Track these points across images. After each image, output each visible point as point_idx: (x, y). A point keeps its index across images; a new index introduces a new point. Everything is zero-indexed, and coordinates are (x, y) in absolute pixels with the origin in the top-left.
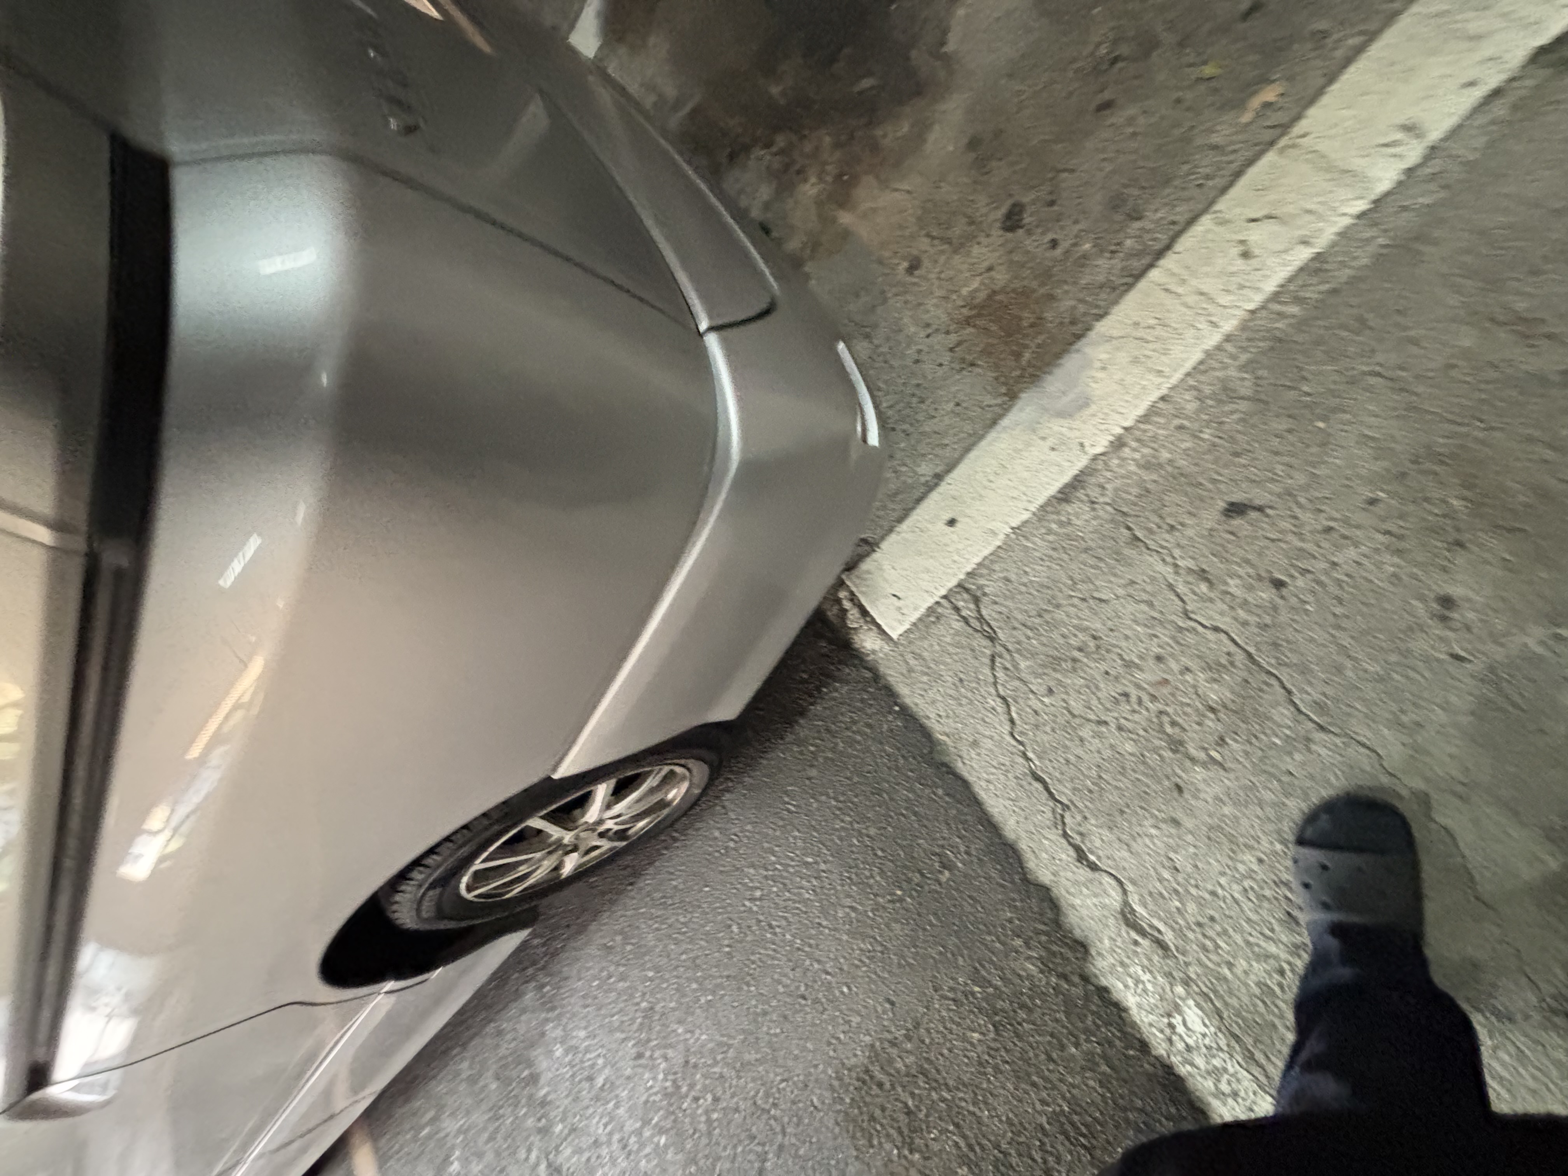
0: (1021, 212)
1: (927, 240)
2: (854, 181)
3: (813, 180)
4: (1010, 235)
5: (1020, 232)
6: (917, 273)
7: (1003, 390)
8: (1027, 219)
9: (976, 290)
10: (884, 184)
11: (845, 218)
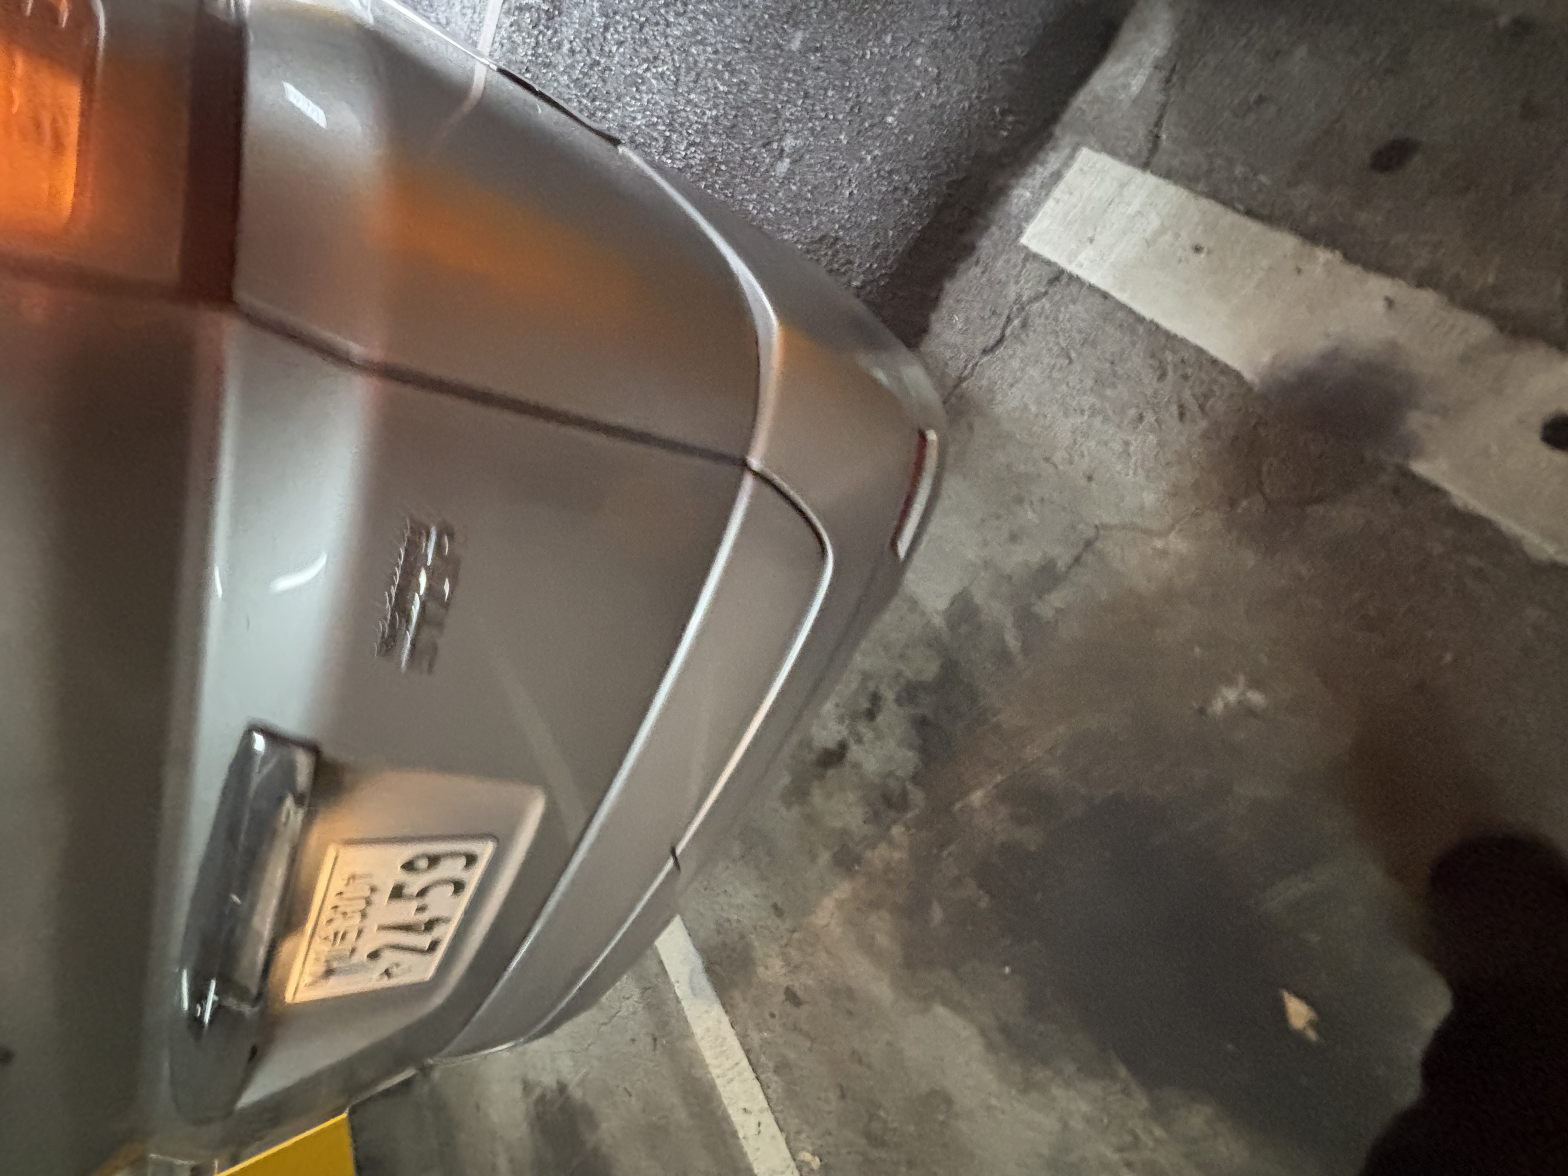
0: (795, 1004)
4: (783, 990)
5: (783, 998)
6: (773, 911)
8: (790, 1005)
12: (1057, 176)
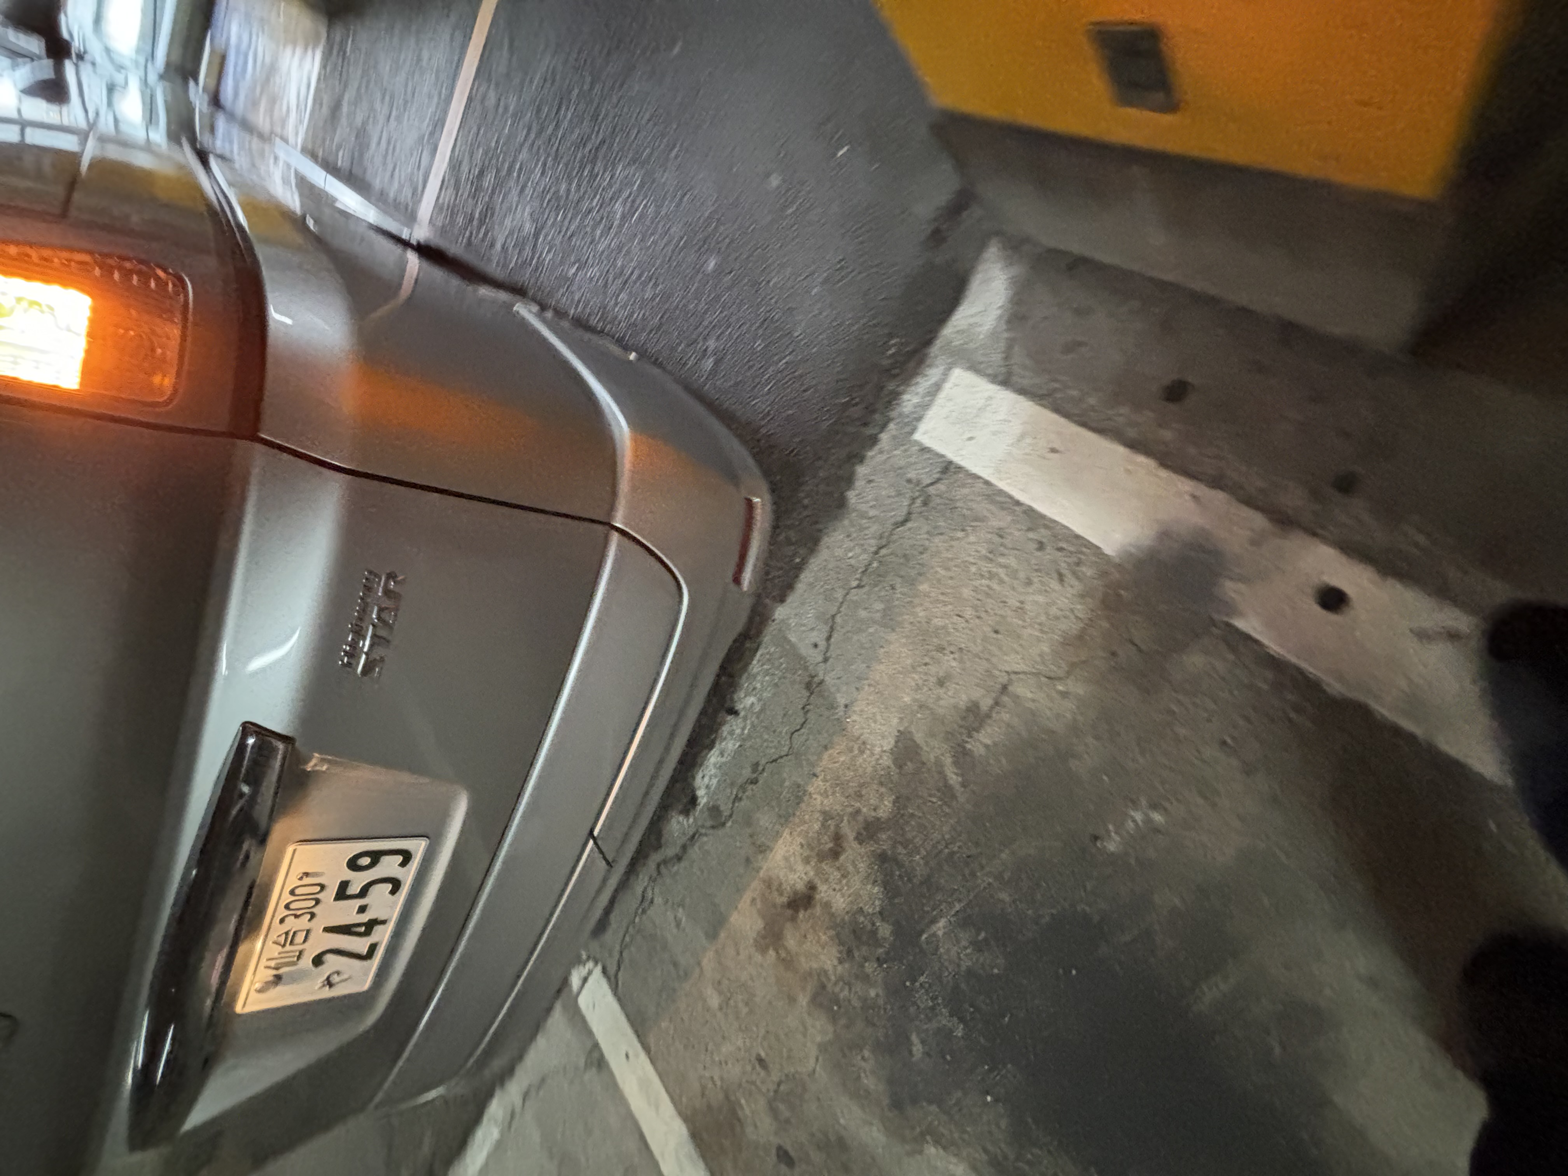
0: (788, 1165)
1: (777, 1080)
2: (831, 1017)
4: (775, 1150)
5: (775, 1159)
6: (757, 1063)
9: (744, 1111)
12: (937, 388)
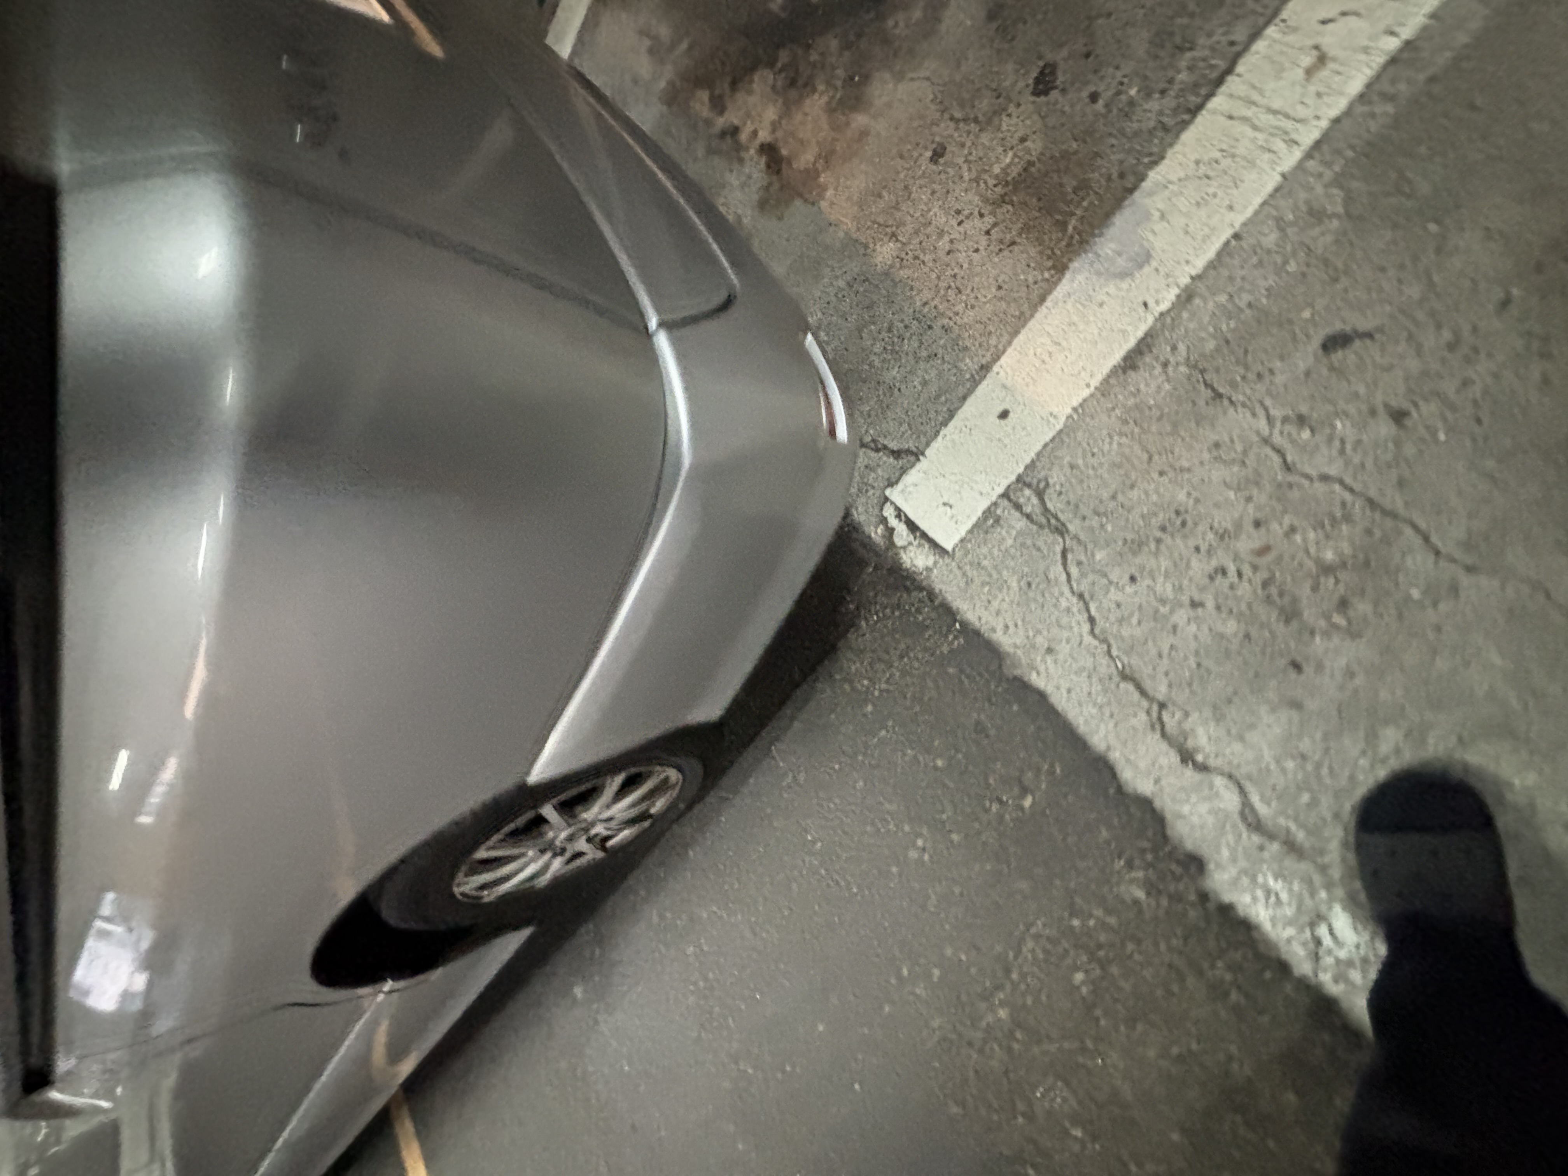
0: (1053, 72)
1: (952, 125)
2: (866, 78)
3: (821, 87)
4: (1043, 99)
5: (1054, 94)
6: (941, 161)
7: (1050, 263)
8: (1061, 79)
9: (1009, 166)
10: (899, 77)
11: (860, 120)
